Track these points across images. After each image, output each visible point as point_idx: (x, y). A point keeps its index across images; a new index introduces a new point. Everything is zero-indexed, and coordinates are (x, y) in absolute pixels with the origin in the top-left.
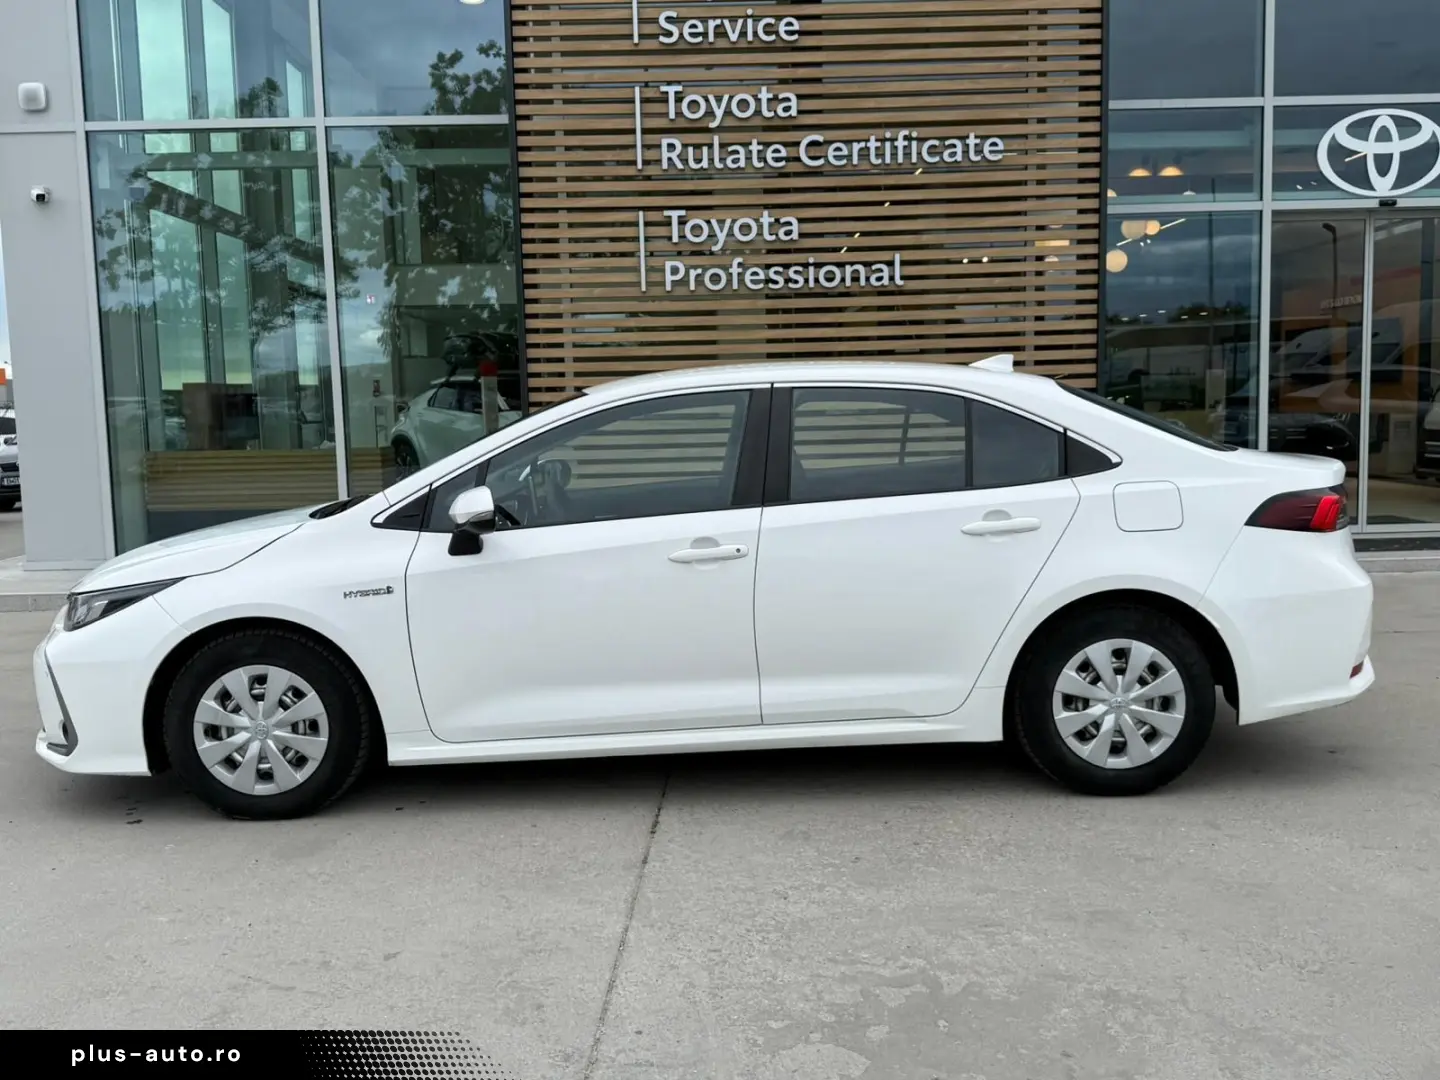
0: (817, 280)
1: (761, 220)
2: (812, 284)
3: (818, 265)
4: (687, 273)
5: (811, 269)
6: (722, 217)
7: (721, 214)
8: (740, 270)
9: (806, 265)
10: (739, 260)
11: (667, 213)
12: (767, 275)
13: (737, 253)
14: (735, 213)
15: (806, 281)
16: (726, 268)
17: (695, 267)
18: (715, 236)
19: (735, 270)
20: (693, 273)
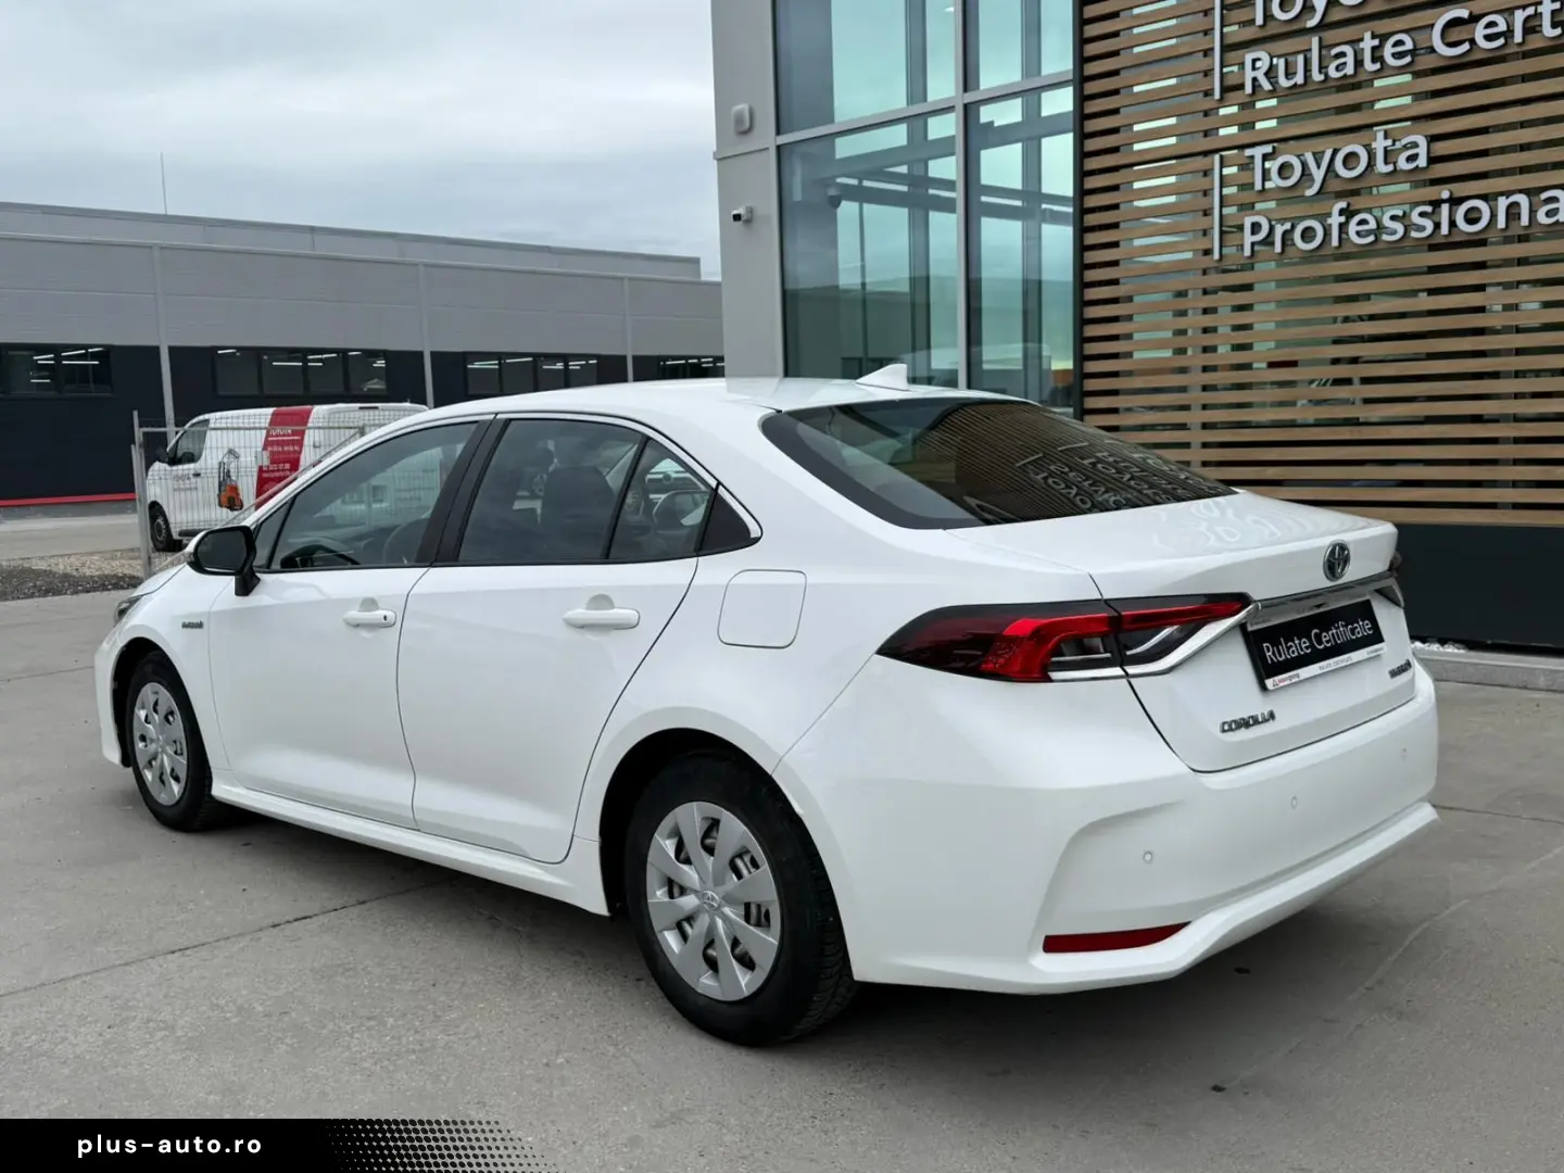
0: (1452, 224)
1: (1374, 145)
2: (1445, 229)
3: (1455, 202)
4: (1272, 229)
5: (1445, 208)
6: (1320, 149)
7: (1318, 144)
8: (1343, 219)
9: (1436, 204)
10: (1343, 204)
11: (1248, 152)
12: (1379, 223)
13: (1340, 195)
14: (1336, 140)
15: (1437, 226)
16: (1323, 217)
17: (1282, 221)
18: (1311, 175)
19: (1335, 220)
20: (1279, 230)
